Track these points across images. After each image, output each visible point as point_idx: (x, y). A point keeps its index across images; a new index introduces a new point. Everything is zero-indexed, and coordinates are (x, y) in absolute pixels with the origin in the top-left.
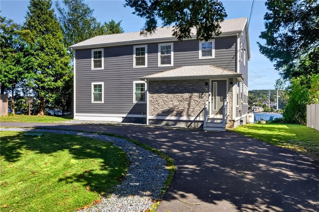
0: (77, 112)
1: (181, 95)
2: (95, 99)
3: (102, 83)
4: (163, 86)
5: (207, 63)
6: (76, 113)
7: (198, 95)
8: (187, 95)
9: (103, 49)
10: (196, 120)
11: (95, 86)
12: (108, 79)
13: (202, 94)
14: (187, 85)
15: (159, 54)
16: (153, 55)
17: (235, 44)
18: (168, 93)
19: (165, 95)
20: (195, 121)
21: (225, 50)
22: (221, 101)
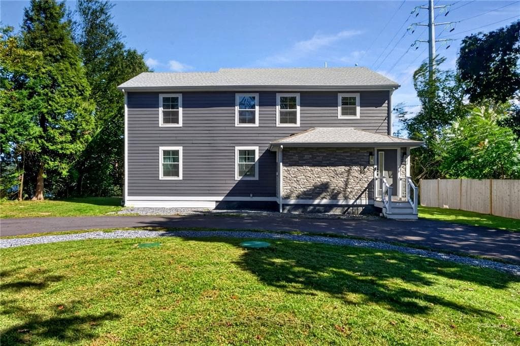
0: (130, 194)
1: (333, 168)
2: (166, 174)
3: (180, 149)
4: (306, 156)
5: (350, 125)
6: (128, 196)
7: (359, 169)
8: (341, 169)
9: (181, 94)
10: (355, 204)
11: (166, 153)
12: (191, 142)
13: (364, 168)
14: (343, 154)
15: (278, 108)
16: (268, 109)
17: (387, 102)
18: (314, 166)
19: (309, 168)
20: (353, 206)
21: (374, 108)
22: (390, 177)
